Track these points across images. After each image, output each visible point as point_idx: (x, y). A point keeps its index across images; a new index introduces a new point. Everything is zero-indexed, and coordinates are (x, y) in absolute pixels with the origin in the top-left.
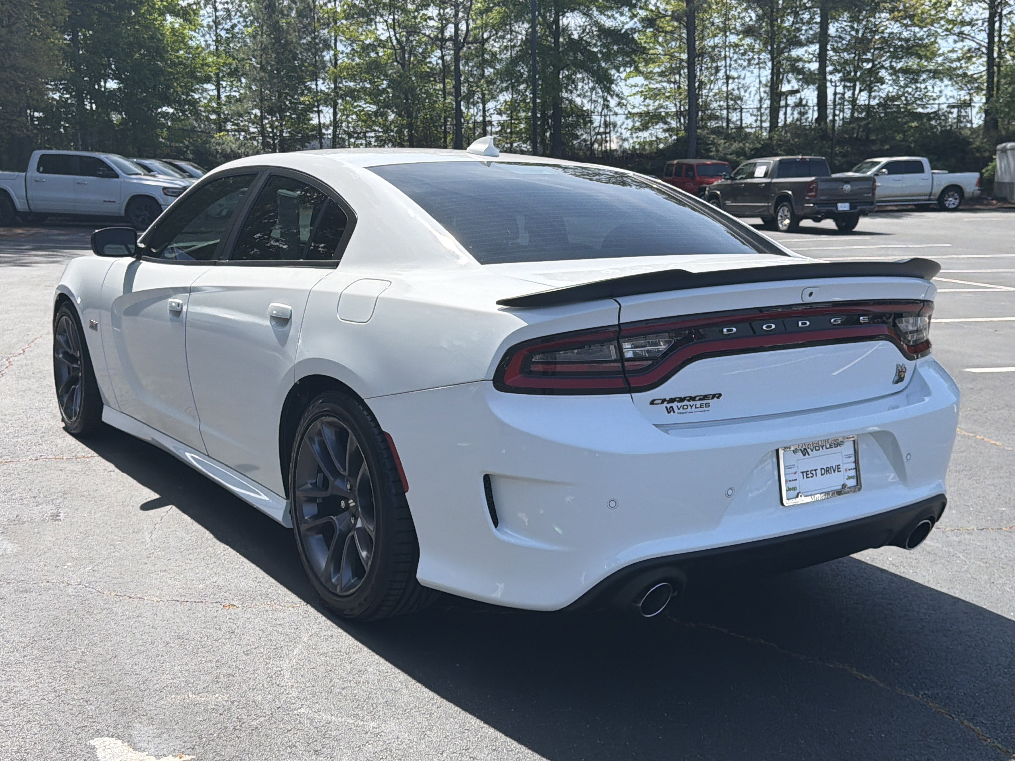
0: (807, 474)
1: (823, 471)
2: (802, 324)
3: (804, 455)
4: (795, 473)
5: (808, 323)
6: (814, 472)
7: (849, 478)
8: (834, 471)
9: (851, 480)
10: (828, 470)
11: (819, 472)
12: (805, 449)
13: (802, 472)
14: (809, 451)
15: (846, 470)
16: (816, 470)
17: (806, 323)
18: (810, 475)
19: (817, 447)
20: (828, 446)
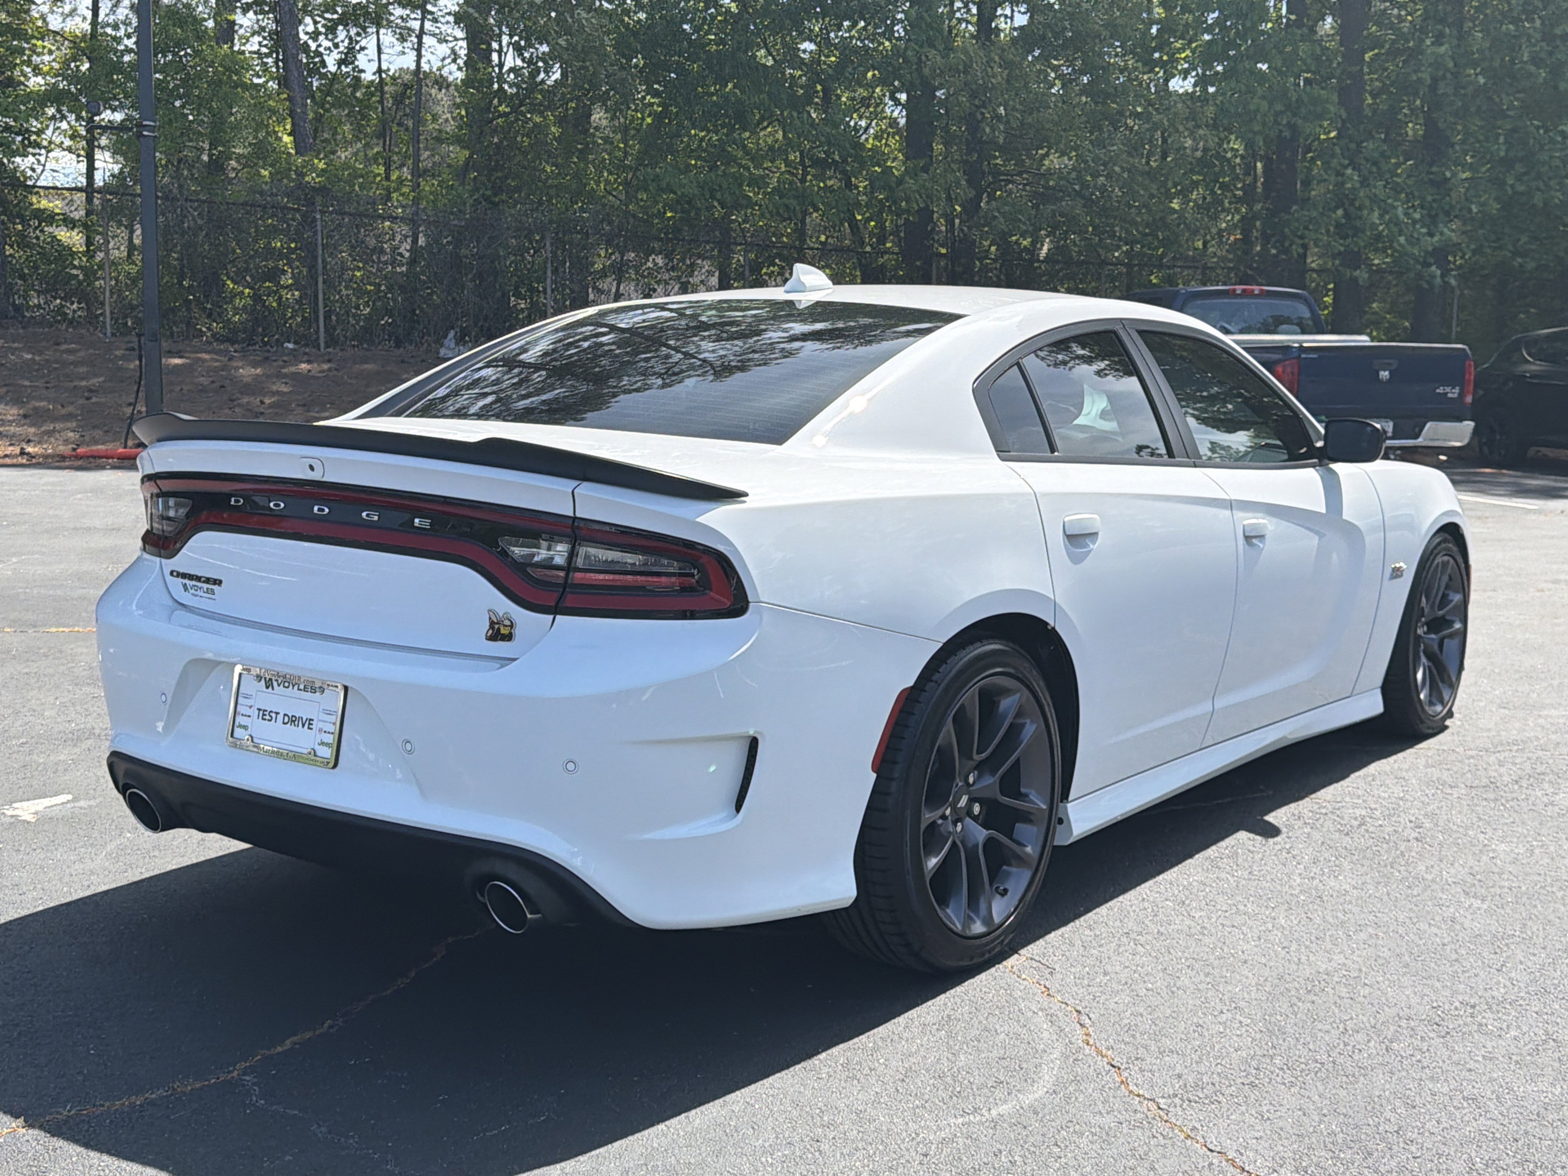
0: (264, 714)
1: (286, 720)
2: (319, 510)
3: (267, 687)
4: (251, 707)
5: (327, 510)
6: (274, 715)
7: (322, 743)
8: (303, 726)
9: (325, 748)
10: (293, 720)
11: (280, 717)
12: (271, 680)
13: (259, 710)
14: (275, 684)
15: (320, 730)
16: (277, 713)
17: (323, 510)
18: (267, 717)
19: (288, 681)
20: (302, 687)
